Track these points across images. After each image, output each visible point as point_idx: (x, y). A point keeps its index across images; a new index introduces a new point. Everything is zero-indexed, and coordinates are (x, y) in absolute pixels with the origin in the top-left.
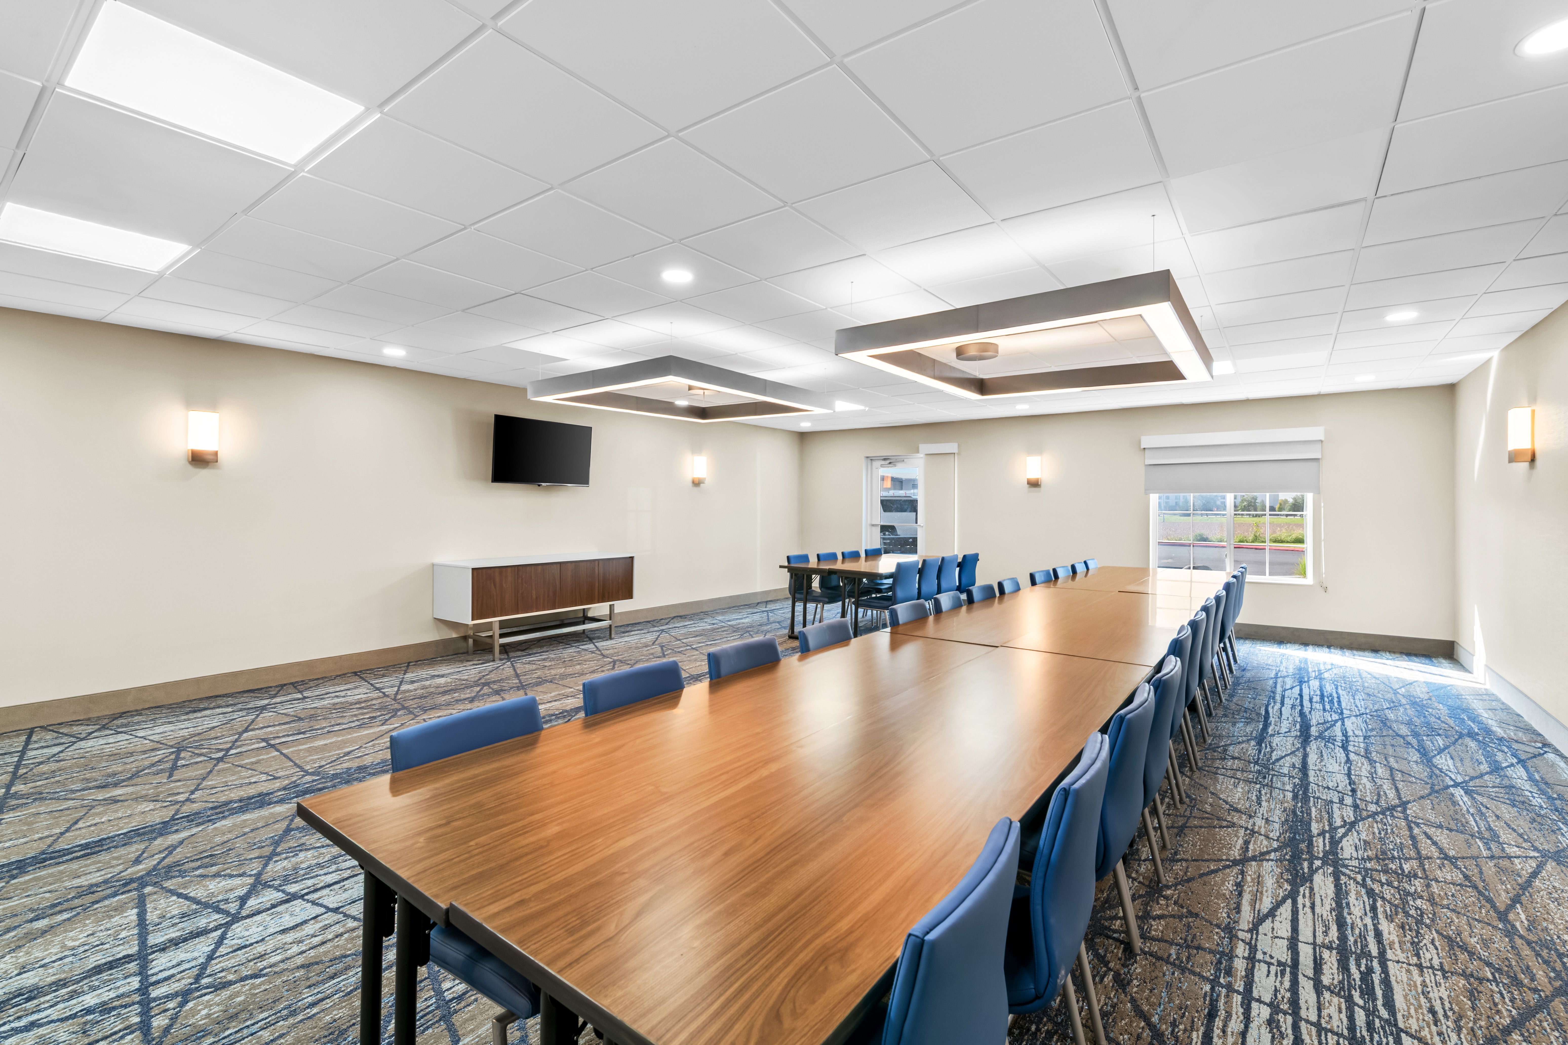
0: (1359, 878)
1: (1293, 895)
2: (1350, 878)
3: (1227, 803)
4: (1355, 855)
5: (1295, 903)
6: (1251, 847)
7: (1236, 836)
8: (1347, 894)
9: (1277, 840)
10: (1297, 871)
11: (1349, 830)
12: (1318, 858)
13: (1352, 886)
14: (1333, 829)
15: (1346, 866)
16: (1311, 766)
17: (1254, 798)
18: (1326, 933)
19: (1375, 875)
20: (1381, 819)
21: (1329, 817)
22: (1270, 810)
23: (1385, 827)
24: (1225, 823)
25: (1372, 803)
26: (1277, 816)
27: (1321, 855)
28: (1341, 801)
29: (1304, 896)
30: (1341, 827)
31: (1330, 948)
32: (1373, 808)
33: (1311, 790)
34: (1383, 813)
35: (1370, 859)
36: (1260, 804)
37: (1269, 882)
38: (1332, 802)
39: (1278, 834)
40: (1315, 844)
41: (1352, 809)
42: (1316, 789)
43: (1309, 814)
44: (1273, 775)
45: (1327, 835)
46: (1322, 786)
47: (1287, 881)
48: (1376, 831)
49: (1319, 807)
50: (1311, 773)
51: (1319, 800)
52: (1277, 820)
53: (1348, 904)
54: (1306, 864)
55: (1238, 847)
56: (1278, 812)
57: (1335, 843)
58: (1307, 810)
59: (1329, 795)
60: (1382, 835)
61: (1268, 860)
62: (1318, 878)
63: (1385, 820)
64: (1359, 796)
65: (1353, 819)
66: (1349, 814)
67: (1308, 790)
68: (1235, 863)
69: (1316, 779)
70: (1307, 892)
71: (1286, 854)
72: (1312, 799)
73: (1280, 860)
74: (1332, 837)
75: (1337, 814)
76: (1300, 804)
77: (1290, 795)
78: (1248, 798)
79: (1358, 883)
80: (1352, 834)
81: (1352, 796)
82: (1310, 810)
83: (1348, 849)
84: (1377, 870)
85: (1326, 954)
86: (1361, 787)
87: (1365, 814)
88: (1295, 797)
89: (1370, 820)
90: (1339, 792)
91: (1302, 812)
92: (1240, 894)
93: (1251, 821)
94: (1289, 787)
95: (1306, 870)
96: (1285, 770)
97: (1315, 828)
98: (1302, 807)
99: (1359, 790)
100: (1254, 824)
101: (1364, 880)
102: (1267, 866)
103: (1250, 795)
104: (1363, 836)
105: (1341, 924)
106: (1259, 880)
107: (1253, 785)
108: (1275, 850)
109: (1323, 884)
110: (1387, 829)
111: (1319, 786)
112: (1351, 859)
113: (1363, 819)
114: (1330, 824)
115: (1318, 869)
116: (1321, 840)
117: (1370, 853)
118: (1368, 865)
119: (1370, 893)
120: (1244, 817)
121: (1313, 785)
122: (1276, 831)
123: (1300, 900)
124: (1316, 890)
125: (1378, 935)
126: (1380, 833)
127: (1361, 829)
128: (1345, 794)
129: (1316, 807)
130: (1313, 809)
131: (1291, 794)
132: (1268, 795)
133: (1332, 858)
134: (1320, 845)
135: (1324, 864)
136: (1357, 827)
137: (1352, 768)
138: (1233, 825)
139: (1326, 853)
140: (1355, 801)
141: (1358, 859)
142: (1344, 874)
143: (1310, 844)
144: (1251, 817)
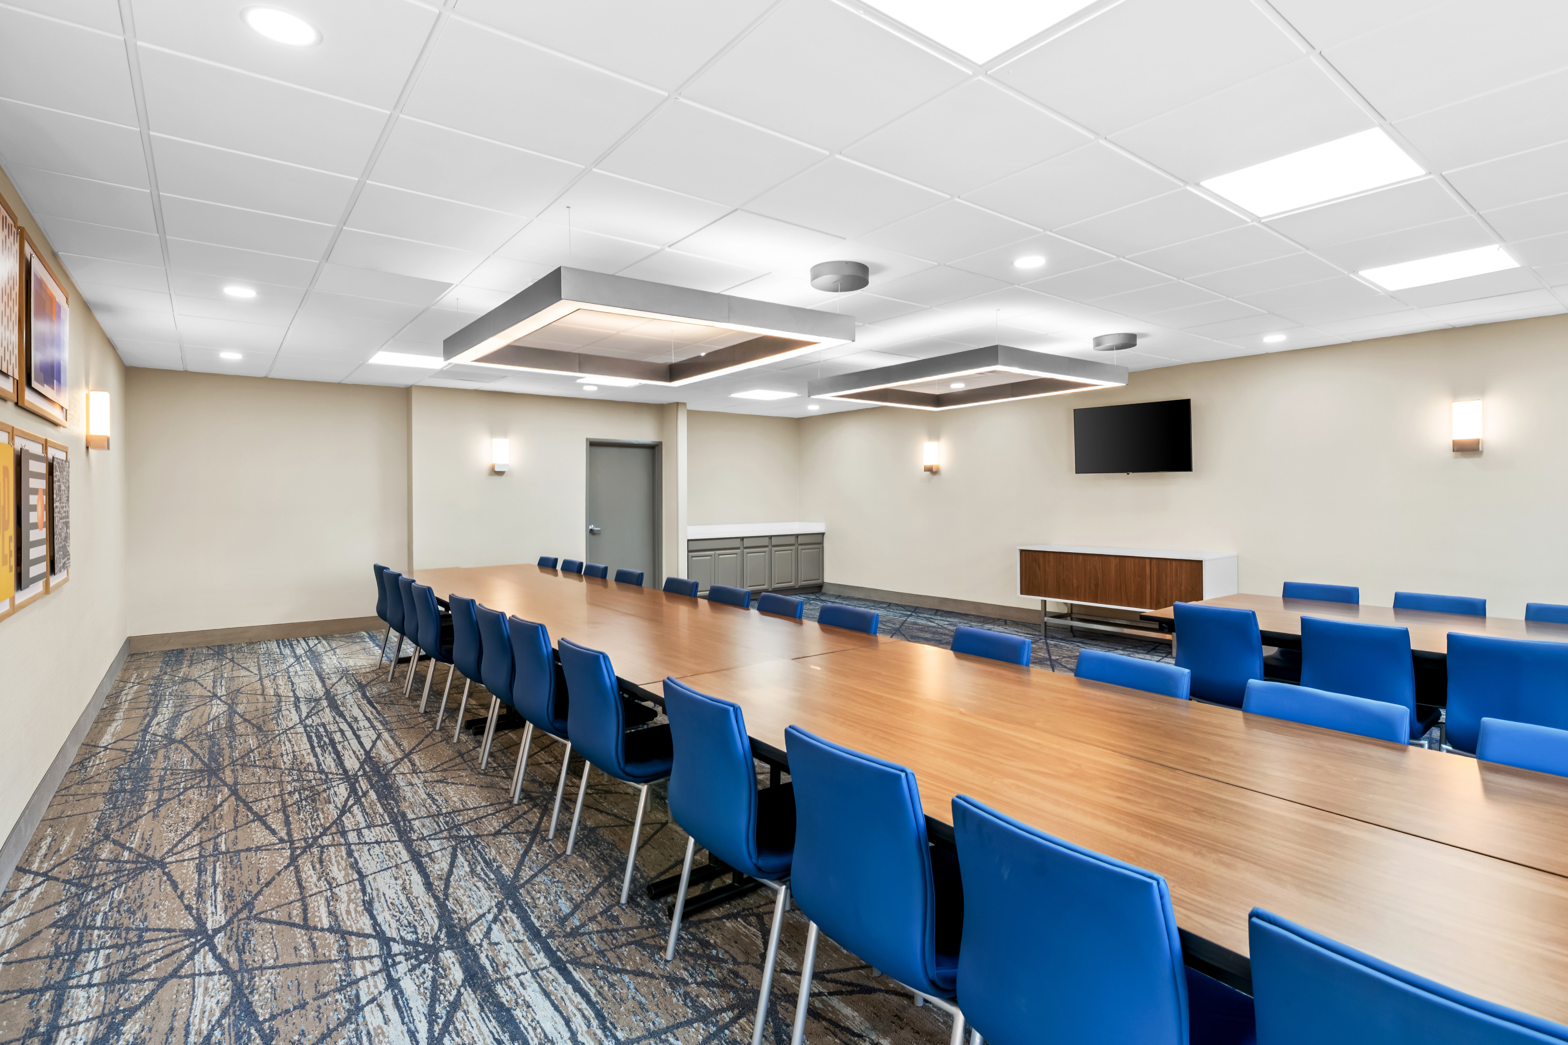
0: (330, 776)
1: (367, 753)
2: (337, 774)
3: (453, 783)
4: (336, 789)
5: (365, 750)
6: (409, 764)
7: (423, 765)
8: (336, 766)
9: (395, 775)
10: (371, 764)
11: (344, 806)
12: (361, 776)
13: (334, 770)
14: (358, 801)
15: (340, 779)
16: (410, 867)
17: (437, 797)
18: (343, 746)
19: (320, 782)
20: (317, 830)
21: (365, 810)
22: (416, 792)
23: (313, 823)
24: (439, 769)
25: (327, 846)
26: (407, 792)
27: (360, 778)
28: (359, 831)
29: (361, 755)
30: (351, 806)
31: (340, 742)
32: (326, 840)
33: (394, 831)
34: (315, 839)
35: (325, 791)
36: (428, 795)
37: (384, 753)
38: (368, 827)
39: (397, 778)
40: (367, 784)
41: (347, 829)
42: (389, 835)
43: (382, 805)
44: (441, 831)
45: (360, 794)
46: (385, 842)
47: (374, 757)
48: (321, 816)
49: (378, 816)
50: (405, 856)
51: (380, 823)
52: (405, 788)
53: (334, 761)
54: (368, 769)
55: (416, 760)
56: (409, 795)
57: (353, 791)
58: (387, 808)
59: (374, 834)
60: (315, 814)
61: (392, 762)
62: (357, 765)
63: (314, 831)
64: (343, 848)
65: (343, 818)
66: (348, 822)
67: (397, 831)
68: (411, 752)
69: (396, 850)
70: (360, 757)
71: (383, 770)
72: (388, 821)
73: (385, 765)
74: (356, 794)
75: (360, 817)
76: (395, 810)
77: (410, 816)
78: (441, 795)
79: (330, 773)
80: (341, 803)
81: (350, 845)
82: (384, 810)
83: (342, 790)
84: (318, 786)
85: (341, 740)
86: (343, 863)
87: (334, 829)
88: (404, 815)
89: (328, 825)
90: (366, 843)
91: (390, 804)
92: (396, 743)
93: (422, 778)
94: (417, 824)
95: (366, 766)
96: (435, 845)
97: (373, 795)
98: (392, 809)
99: (345, 856)
100: (419, 778)
101: (327, 776)
102: (391, 758)
103: (442, 798)
104: (332, 806)
105: (337, 753)
106: (391, 752)
107: (449, 810)
108: (392, 769)
109: (352, 764)
110: (311, 822)
111: (389, 841)
112: (338, 785)
113: (334, 822)
114: (362, 804)
115: (359, 770)
116: (364, 789)
117: (325, 795)
118: (325, 786)
119: (322, 771)
120: (430, 779)
121: (394, 839)
122: (400, 781)
123: (362, 752)
124: (355, 760)
125: (316, 755)
126: (318, 815)
127: (335, 812)
128: (359, 844)
129: (380, 814)
130: (381, 811)
131: (409, 818)
132: (428, 806)
133: (351, 780)
134: (364, 784)
135: (356, 774)
136: (339, 812)
137: (360, 894)
138: (432, 771)
139: (357, 781)
140: (345, 840)
141: (333, 787)
142: (341, 774)
143: (369, 779)
144: (425, 781)
